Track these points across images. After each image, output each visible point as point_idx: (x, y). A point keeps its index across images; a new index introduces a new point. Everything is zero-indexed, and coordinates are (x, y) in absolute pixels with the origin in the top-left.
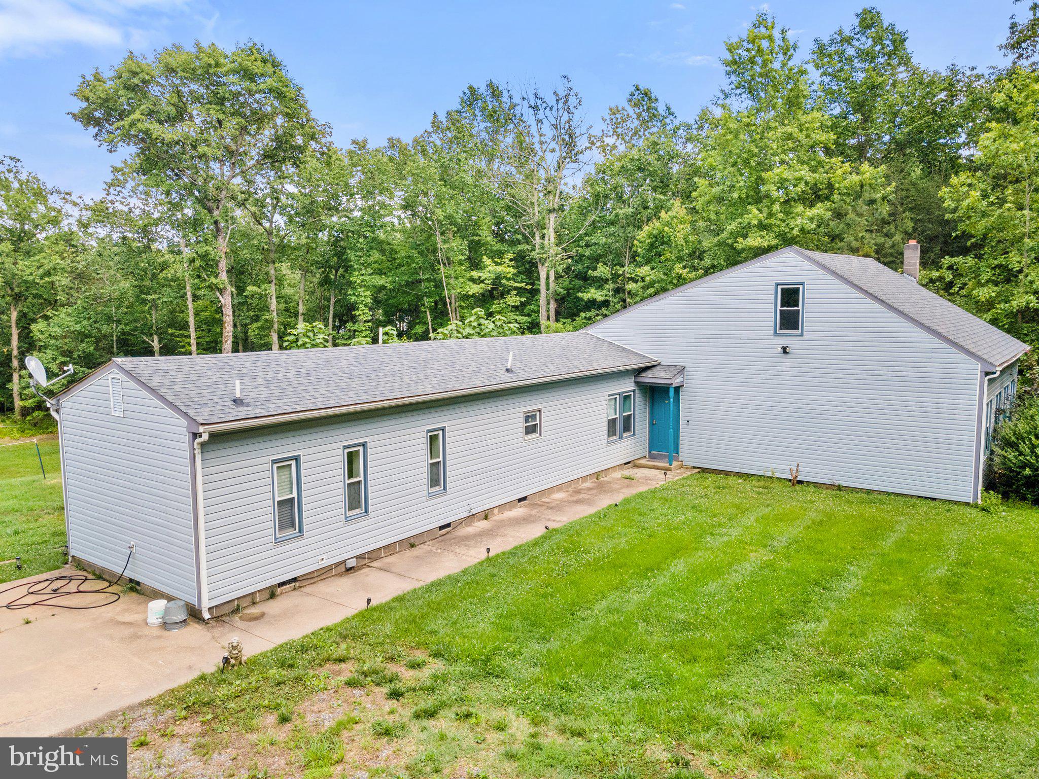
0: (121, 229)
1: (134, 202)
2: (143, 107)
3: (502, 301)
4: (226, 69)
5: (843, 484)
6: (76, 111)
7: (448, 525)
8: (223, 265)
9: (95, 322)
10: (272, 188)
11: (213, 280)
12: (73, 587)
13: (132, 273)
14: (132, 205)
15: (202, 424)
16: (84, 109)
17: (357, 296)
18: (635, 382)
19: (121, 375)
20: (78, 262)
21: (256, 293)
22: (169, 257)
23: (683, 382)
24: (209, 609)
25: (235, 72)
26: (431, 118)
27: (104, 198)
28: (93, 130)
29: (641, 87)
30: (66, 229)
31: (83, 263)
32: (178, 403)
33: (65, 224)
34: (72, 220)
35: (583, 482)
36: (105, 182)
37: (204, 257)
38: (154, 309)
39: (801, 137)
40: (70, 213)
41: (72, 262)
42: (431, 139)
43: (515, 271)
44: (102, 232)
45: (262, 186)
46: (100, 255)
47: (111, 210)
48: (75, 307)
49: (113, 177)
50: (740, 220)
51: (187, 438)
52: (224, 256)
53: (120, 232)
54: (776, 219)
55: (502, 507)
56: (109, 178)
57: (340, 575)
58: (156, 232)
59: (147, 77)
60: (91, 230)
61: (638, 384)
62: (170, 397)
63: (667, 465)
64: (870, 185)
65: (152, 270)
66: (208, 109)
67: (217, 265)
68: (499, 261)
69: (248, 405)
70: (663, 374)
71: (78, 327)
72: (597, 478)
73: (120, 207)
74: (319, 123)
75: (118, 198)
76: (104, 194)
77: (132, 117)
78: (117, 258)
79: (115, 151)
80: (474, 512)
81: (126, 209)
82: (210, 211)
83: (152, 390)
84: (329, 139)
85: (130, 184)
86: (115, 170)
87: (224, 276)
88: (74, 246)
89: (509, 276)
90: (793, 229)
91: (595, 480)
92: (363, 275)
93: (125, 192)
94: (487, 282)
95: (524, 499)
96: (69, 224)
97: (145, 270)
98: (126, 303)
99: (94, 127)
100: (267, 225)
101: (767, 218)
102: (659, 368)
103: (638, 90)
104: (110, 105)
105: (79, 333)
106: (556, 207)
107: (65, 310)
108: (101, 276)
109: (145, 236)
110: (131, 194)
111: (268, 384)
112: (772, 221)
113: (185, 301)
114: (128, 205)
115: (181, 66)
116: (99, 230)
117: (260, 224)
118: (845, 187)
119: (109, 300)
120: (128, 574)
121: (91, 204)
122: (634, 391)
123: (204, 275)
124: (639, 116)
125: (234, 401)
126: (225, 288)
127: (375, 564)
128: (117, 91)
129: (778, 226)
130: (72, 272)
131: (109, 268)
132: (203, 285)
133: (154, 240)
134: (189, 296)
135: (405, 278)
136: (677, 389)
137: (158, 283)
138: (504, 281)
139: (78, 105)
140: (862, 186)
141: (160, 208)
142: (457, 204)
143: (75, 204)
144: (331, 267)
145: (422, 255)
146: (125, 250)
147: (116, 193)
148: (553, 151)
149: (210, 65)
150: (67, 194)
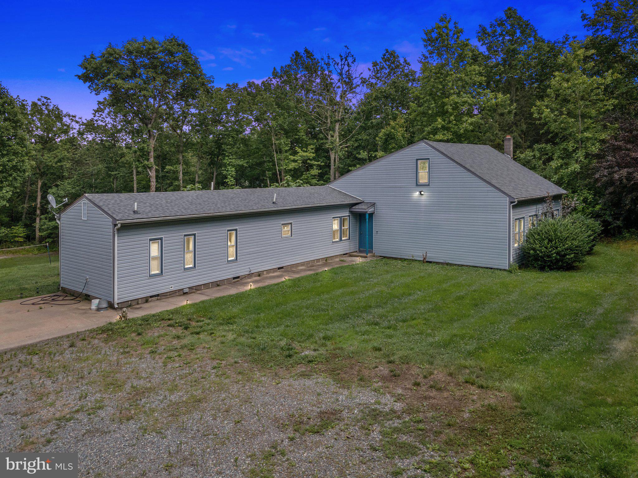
0: (100, 136)
1: (108, 120)
2: (115, 72)
3: (308, 173)
4: (158, 50)
5: (450, 262)
6: (80, 74)
7: (238, 277)
8: (152, 154)
9: (83, 188)
10: (183, 111)
11: (146, 162)
12: (61, 298)
13: (105, 160)
14: (107, 122)
15: (118, 220)
16: (85, 73)
17: (227, 171)
18: (349, 211)
19: (87, 201)
20: (76, 154)
21: (171, 170)
22: (125, 150)
23: (374, 211)
24: (117, 304)
25: (163, 51)
26: (272, 70)
27: (92, 119)
28: (88, 84)
29: (389, 51)
30: (71, 136)
31: (79, 155)
32: (109, 212)
33: (71, 134)
34: (75, 131)
35: (317, 262)
36: (93, 110)
37: (142, 150)
38: (115, 180)
39: (467, 79)
40: (74, 127)
41: (74, 154)
42: (272, 82)
43: (314, 155)
44: (90, 137)
45: (177, 110)
46: (88, 150)
47: (96, 125)
48: (73, 179)
49: (98, 107)
50: (433, 125)
51: (112, 227)
52: (152, 150)
53: (100, 137)
54: (452, 124)
55: (268, 271)
56: (96, 107)
57: (180, 295)
58: (119, 137)
59: (117, 56)
60: (85, 136)
61: (351, 212)
62: (106, 210)
63: (365, 255)
64: (501, 105)
65: (115, 158)
66: (148, 72)
67: (149, 154)
68: (305, 149)
69: (140, 214)
70: (363, 207)
71: (73, 191)
72: (326, 261)
73: (100, 123)
74: (207, 76)
75: (100, 118)
76: (92, 116)
77: (108, 77)
78: (97, 151)
79: (99, 94)
80: (252, 272)
81: (104, 124)
82: (147, 125)
83: (99, 207)
84: (212, 85)
85: (107, 111)
86: (99, 103)
87: (152, 160)
88: (75, 145)
89: (311, 158)
90: (461, 129)
91: (325, 261)
92: (230, 159)
93: (104, 115)
94: (299, 162)
95: (282, 268)
96: (73, 133)
97: (111, 158)
98: (101, 177)
99: (89, 82)
100: (179, 131)
101: (447, 124)
102: (362, 204)
103: (388, 52)
104: (98, 71)
105: (74, 194)
106: (340, 118)
107: (67, 182)
108: (88, 162)
109: (113, 139)
110: (107, 116)
111: (151, 206)
112: (450, 125)
113: (132, 175)
114: (105, 122)
115: (135, 50)
116: (89, 136)
117: (175, 131)
118: (488, 107)
119: (92, 175)
120: (84, 292)
121: (85, 122)
122: (349, 216)
123: (141, 159)
124: (389, 66)
125: (134, 212)
126: (152, 167)
127: (197, 292)
128: (102, 63)
129: (454, 128)
130: (73, 160)
131: (92, 157)
132: (140, 165)
133: (118, 141)
134: (135, 172)
135: (255, 160)
136: (371, 215)
137: (118, 165)
138: (309, 161)
139: (81, 72)
140: (497, 106)
141: (122, 123)
142: (285, 118)
143: (77, 122)
144: (215, 155)
145: (265, 147)
146: (102, 147)
147: (99, 115)
148: (339, 87)
149: (150, 49)
150: (73, 116)
